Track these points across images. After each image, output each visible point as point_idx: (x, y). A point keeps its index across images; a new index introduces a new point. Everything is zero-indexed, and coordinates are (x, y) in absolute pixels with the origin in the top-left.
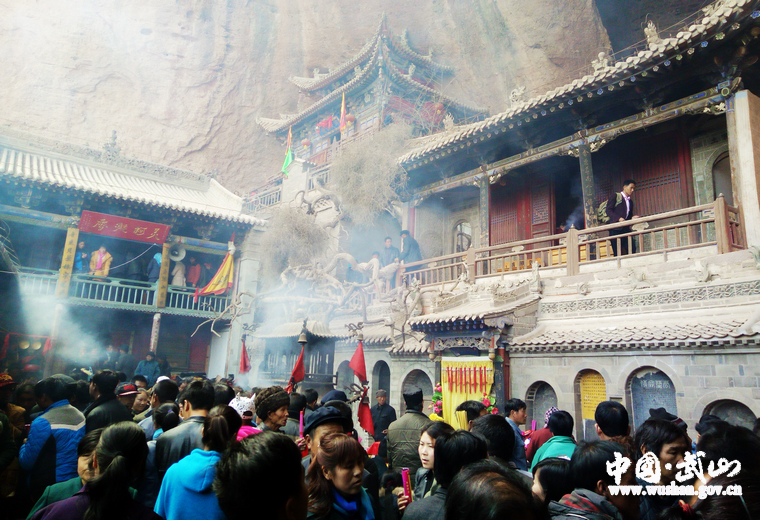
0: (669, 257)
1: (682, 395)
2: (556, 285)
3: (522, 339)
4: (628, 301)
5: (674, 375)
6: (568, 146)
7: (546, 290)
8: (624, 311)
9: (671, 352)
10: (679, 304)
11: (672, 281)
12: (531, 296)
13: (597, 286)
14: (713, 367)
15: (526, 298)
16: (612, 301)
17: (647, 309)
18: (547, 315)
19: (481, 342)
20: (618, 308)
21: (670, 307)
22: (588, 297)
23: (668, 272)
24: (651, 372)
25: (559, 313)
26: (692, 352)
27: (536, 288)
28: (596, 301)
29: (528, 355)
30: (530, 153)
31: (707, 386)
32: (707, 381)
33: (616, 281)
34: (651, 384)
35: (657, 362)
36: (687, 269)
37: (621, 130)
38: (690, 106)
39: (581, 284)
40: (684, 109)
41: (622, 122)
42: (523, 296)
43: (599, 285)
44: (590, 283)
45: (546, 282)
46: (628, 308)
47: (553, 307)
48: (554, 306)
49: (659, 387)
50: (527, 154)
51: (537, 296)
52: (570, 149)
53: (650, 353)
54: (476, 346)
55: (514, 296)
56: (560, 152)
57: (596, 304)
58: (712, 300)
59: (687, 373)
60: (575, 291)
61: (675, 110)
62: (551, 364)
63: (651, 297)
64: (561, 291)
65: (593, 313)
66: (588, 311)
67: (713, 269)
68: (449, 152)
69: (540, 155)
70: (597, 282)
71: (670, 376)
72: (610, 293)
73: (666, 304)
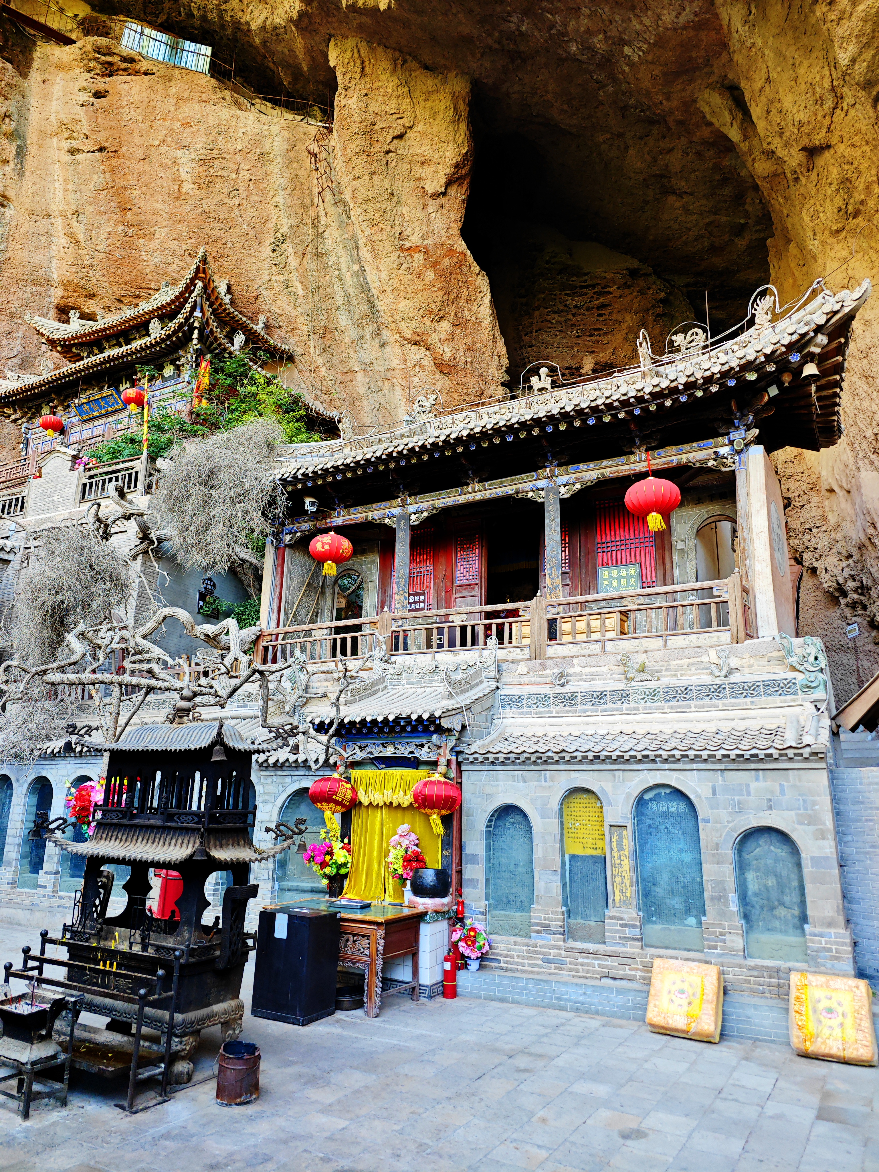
0: (669, 643)
1: (707, 821)
2: (519, 671)
3: (483, 746)
4: (624, 696)
5: (698, 796)
6: (528, 486)
7: (506, 677)
8: (617, 710)
9: (695, 766)
10: (692, 703)
11: (679, 673)
12: (485, 684)
13: (577, 675)
14: (748, 785)
15: (481, 687)
16: (602, 695)
17: (650, 708)
18: (509, 712)
19: (426, 749)
20: (610, 705)
21: (679, 707)
22: (566, 689)
23: (675, 662)
24: (663, 791)
25: (525, 710)
26: (722, 767)
27: (493, 674)
28: (579, 695)
29: (492, 767)
30: (473, 488)
31: (740, 809)
32: (739, 803)
33: (605, 669)
34: (663, 806)
35: (674, 779)
36: (698, 659)
37: (603, 475)
38: (691, 455)
39: (556, 671)
40: (684, 458)
41: (605, 463)
42: (477, 685)
43: (580, 674)
44: (570, 671)
45: (505, 666)
46: (625, 706)
47: (517, 701)
48: (519, 699)
49: (673, 810)
50: (470, 489)
51: (493, 685)
52: (532, 490)
53: (667, 766)
54: (417, 754)
55: (467, 685)
56: (517, 492)
57: (579, 699)
58: (733, 700)
59: (714, 793)
60: (548, 680)
61: (674, 458)
62: (524, 780)
63: (655, 692)
64: (526, 680)
65: (575, 712)
66: (567, 708)
67: (734, 662)
68: (360, 472)
69: (488, 493)
70: (577, 669)
71: (692, 797)
72: (597, 686)
73: (674, 703)
